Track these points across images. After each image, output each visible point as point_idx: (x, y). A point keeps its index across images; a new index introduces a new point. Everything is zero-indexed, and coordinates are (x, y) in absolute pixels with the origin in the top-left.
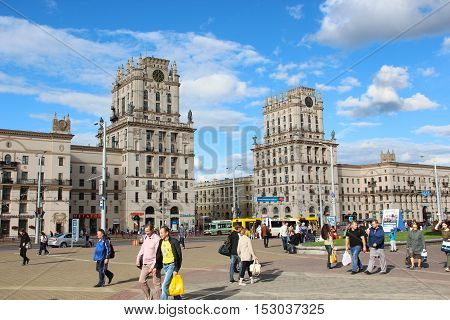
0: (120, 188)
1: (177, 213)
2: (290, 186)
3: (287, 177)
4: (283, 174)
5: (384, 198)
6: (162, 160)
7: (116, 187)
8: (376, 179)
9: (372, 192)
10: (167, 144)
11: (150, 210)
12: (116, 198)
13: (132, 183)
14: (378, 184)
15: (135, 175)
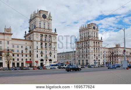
0: (31, 53)
1: (51, 61)
2: (88, 54)
3: (87, 51)
4: (85, 50)
5: (116, 58)
6: (46, 44)
7: (30, 53)
8: (114, 52)
9: (113, 56)
10: (48, 39)
11: (42, 60)
12: (30, 56)
13: (35, 51)
14: (114, 53)
15: (36, 49)
